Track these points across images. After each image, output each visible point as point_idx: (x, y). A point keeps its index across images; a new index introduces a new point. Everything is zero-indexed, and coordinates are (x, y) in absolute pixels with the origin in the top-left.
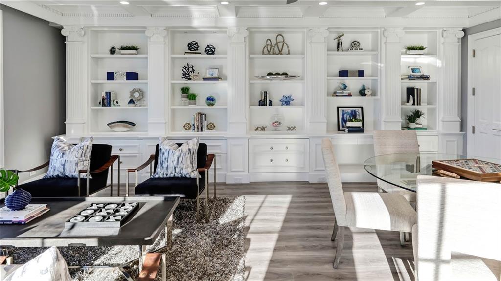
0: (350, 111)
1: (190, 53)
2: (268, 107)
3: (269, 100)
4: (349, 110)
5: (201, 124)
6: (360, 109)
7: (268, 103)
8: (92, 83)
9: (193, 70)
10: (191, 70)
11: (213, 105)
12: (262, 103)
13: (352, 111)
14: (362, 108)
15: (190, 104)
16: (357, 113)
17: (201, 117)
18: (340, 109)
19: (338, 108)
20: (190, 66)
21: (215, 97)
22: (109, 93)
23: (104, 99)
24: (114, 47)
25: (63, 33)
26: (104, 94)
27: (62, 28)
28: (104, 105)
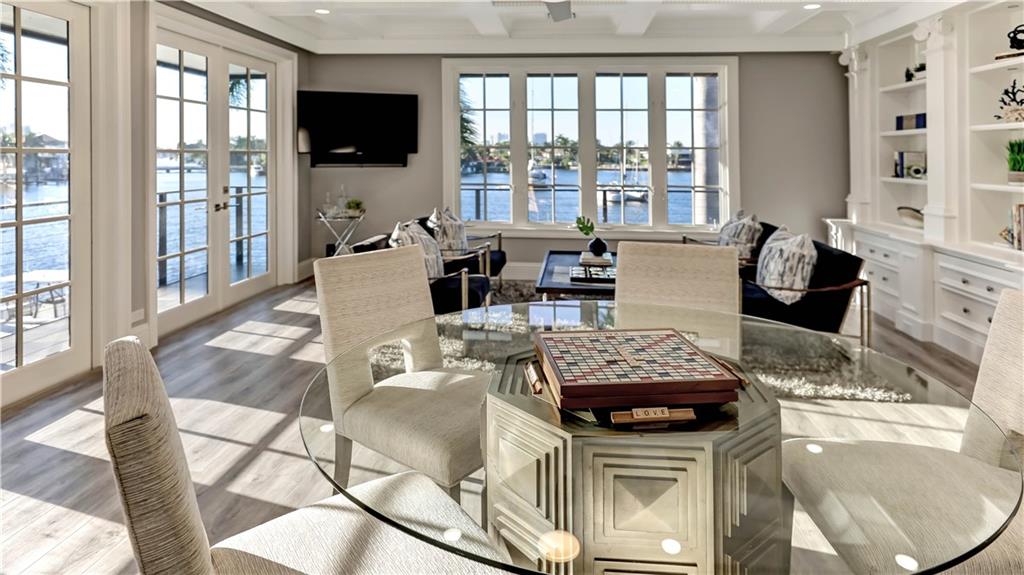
8: (885, 137)
15: (1011, 180)
22: (901, 155)
23: (896, 165)
24: (908, 71)
25: (843, 61)
26: (896, 157)
27: (839, 54)
28: (897, 176)
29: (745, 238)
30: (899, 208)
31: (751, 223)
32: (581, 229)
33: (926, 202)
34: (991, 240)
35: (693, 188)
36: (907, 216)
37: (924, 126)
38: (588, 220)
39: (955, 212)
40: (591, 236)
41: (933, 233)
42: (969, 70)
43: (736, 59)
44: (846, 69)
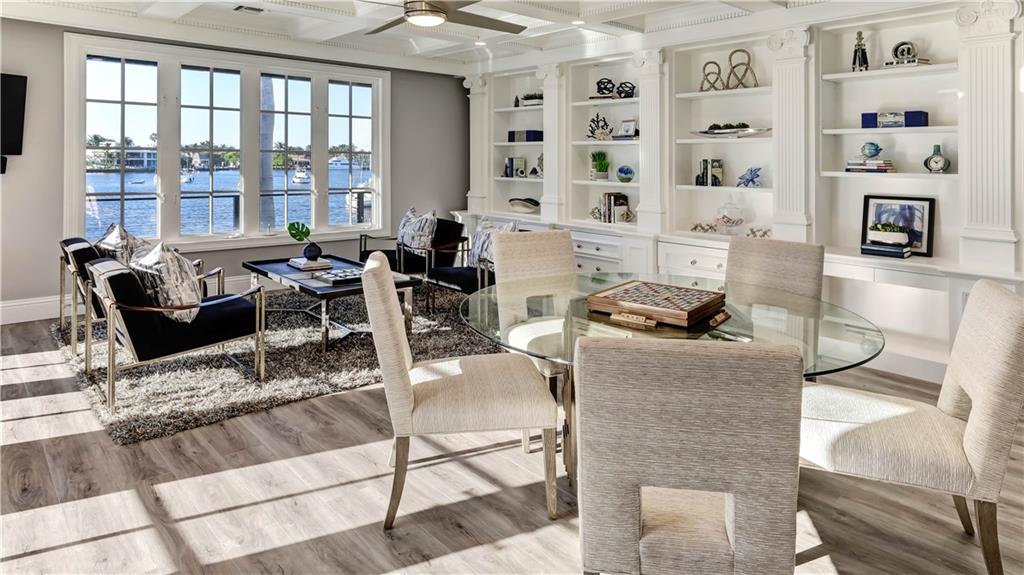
0: (897, 208)
1: (601, 98)
2: (709, 188)
3: (713, 176)
4: (896, 205)
5: (610, 210)
6: (926, 204)
7: (709, 181)
9: (606, 123)
10: (601, 124)
11: (629, 180)
12: (701, 181)
13: (903, 208)
14: (932, 202)
15: (597, 177)
16: (917, 214)
17: (610, 200)
18: (872, 202)
19: (867, 198)
20: (601, 118)
21: (632, 167)
22: (511, 160)
23: (507, 167)
24: (517, 98)
25: (466, 84)
26: (507, 161)
27: (463, 79)
28: (507, 176)
29: (427, 231)
30: (510, 201)
31: (432, 218)
32: (293, 236)
33: (542, 195)
34: (584, 217)
35: (350, 190)
36: (517, 204)
37: (542, 140)
38: (303, 225)
39: (564, 202)
40: (305, 240)
41: (548, 214)
42: (571, 104)
43: (389, 73)
44: (468, 91)
